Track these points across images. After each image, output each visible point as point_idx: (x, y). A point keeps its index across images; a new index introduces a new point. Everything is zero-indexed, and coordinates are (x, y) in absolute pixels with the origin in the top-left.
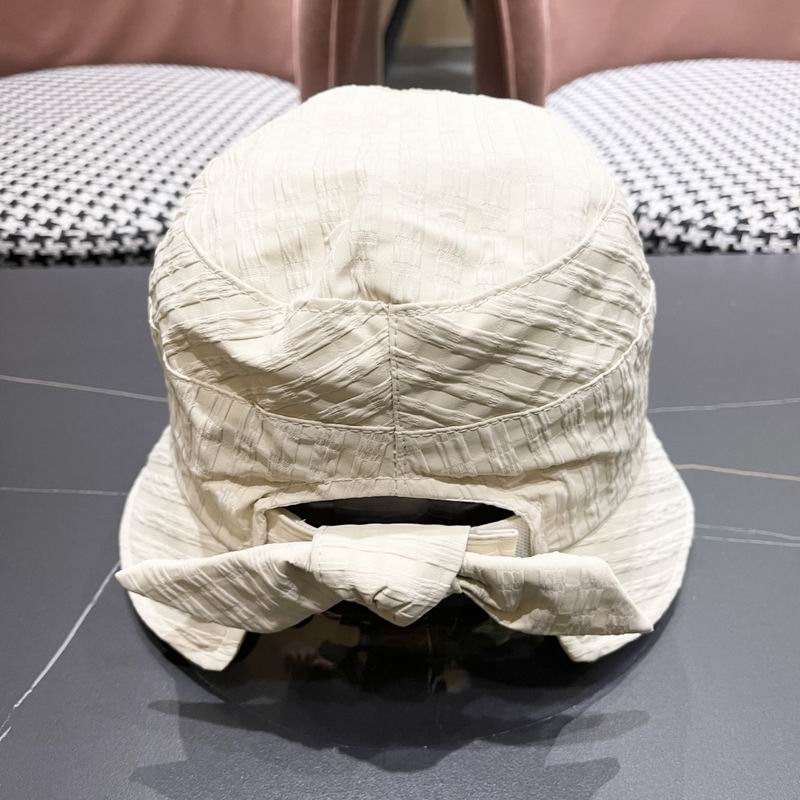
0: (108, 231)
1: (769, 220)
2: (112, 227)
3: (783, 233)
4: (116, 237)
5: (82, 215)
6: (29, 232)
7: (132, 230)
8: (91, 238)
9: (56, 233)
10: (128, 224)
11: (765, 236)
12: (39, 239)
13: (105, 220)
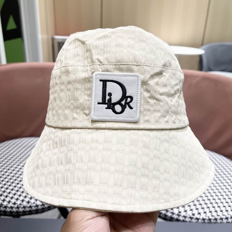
0: (29, 205)
1: (185, 213)
2: (30, 204)
3: (189, 216)
4: (31, 207)
5: (23, 201)
6: (9, 205)
7: (34, 205)
8: (24, 207)
9: (16, 206)
10: (34, 203)
11: (185, 217)
12: (12, 208)
13: (28, 202)
